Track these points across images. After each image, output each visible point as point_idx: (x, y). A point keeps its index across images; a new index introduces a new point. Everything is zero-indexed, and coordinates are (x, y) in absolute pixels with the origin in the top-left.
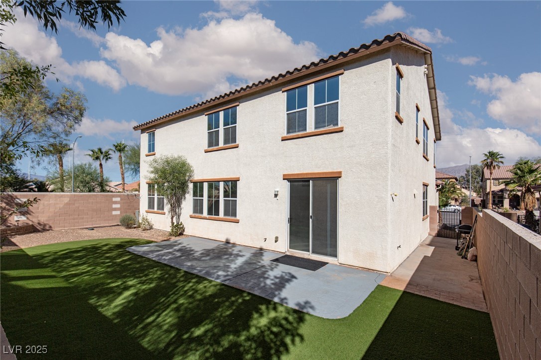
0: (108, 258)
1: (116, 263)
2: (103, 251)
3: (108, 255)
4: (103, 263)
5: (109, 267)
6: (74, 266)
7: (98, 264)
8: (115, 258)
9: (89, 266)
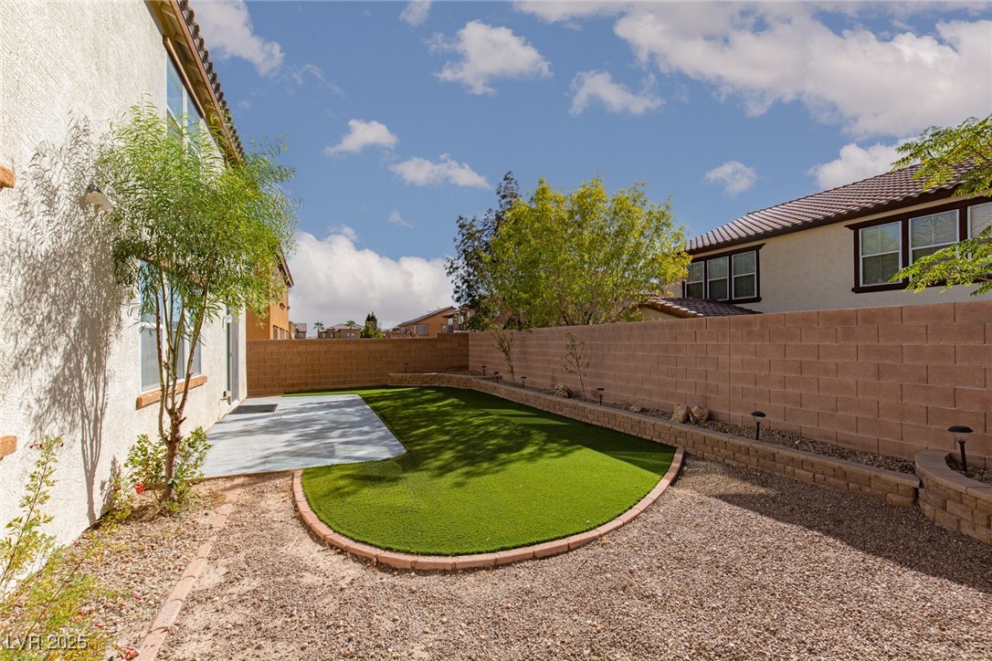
0: (447, 433)
1: (438, 425)
2: (451, 449)
3: (446, 438)
4: (454, 425)
5: (448, 421)
6: (491, 424)
7: (461, 423)
8: (437, 431)
9: (471, 422)
